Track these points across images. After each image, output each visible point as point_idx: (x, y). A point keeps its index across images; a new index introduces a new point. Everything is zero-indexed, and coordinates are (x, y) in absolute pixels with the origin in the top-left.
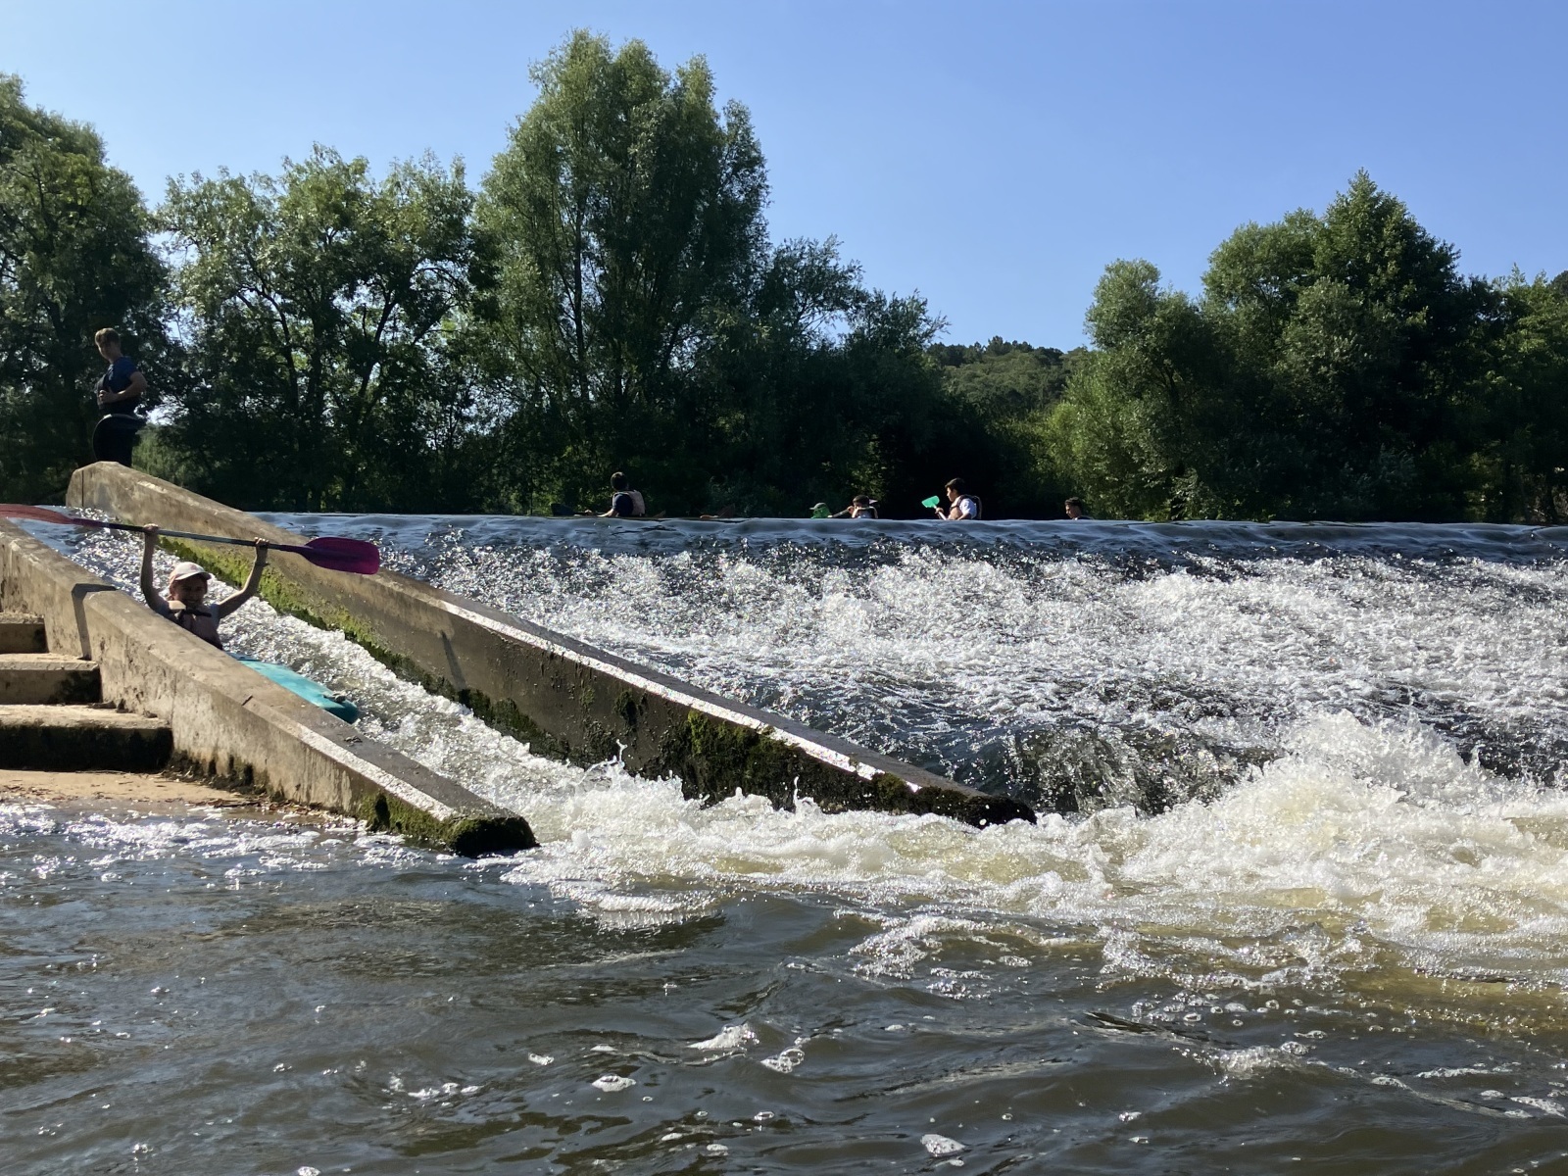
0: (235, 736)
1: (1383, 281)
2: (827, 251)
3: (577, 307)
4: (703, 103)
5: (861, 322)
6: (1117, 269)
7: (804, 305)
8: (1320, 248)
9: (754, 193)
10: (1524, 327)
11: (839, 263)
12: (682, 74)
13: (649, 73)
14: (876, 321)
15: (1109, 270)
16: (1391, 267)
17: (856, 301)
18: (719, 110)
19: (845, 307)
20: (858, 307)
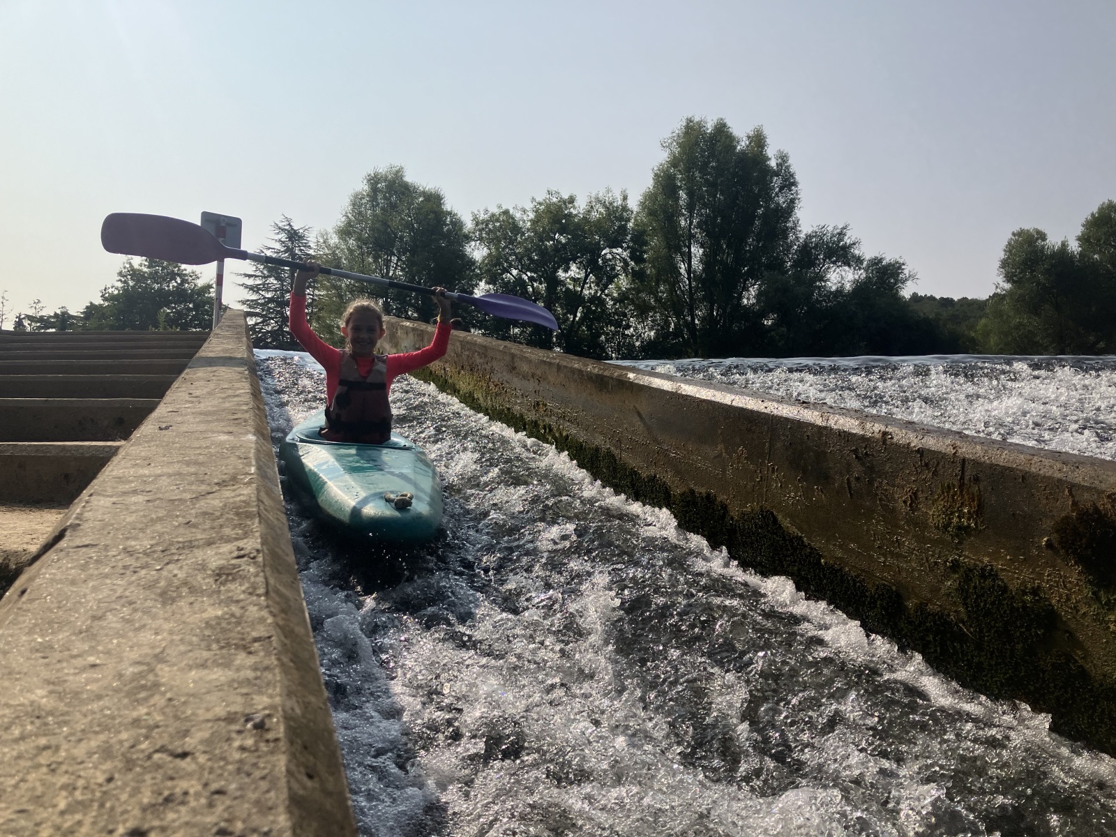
3: (689, 272)
4: (761, 153)
6: (1021, 233)
7: (823, 263)
9: (791, 202)
12: (749, 137)
13: (730, 138)
15: (1014, 234)
18: (771, 156)
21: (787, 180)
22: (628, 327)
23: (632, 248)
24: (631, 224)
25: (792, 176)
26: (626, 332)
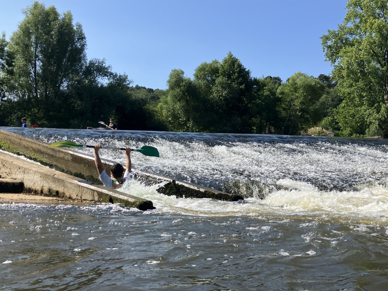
0: (50, 184)
1: (235, 77)
2: (103, 62)
3: (35, 73)
4: (70, 22)
5: (111, 80)
6: (174, 71)
7: (96, 75)
8: (220, 69)
9: (83, 46)
10: (265, 89)
11: (106, 65)
12: (64, 14)
13: (56, 14)
14: (115, 80)
15: (172, 71)
16: (236, 74)
17: (110, 75)
18: (74, 25)
19: (107, 76)
20: (111, 76)
21: (81, 36)
22: (4, 96)
23: (7, 59)
24: (6, 49)
25: (83, 34)
26: (4, 99)
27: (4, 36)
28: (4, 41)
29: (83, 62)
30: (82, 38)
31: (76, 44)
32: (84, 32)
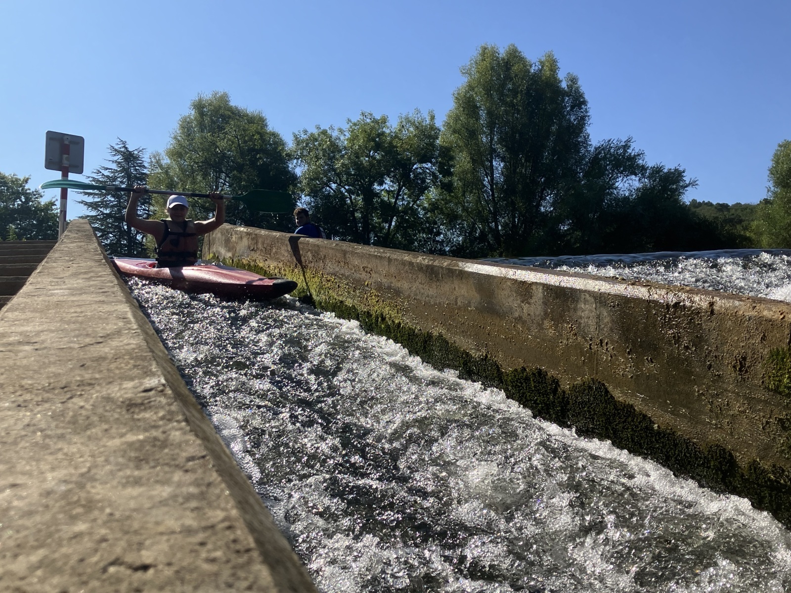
3: (492, 182)
4: (554, 76)
5: (646, 181)
6: (785, 145)
7: (612, 173)
9: (582, 120)
12: (541, 62)
15: (780, 146)
17: (642, 171)
18: (562, 78)
19: (636, 175)
21: (577, 99)
22: (439, 234)
23: (440, 163)
24: (438, 141)
25: (581, 96)
26: (437, 239)
27: (433, 118)
28: (432, 127)
29: (583, 151)
30: (579, 102)
31: (568, 117)
32: (583, 89)
